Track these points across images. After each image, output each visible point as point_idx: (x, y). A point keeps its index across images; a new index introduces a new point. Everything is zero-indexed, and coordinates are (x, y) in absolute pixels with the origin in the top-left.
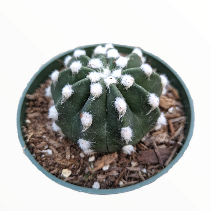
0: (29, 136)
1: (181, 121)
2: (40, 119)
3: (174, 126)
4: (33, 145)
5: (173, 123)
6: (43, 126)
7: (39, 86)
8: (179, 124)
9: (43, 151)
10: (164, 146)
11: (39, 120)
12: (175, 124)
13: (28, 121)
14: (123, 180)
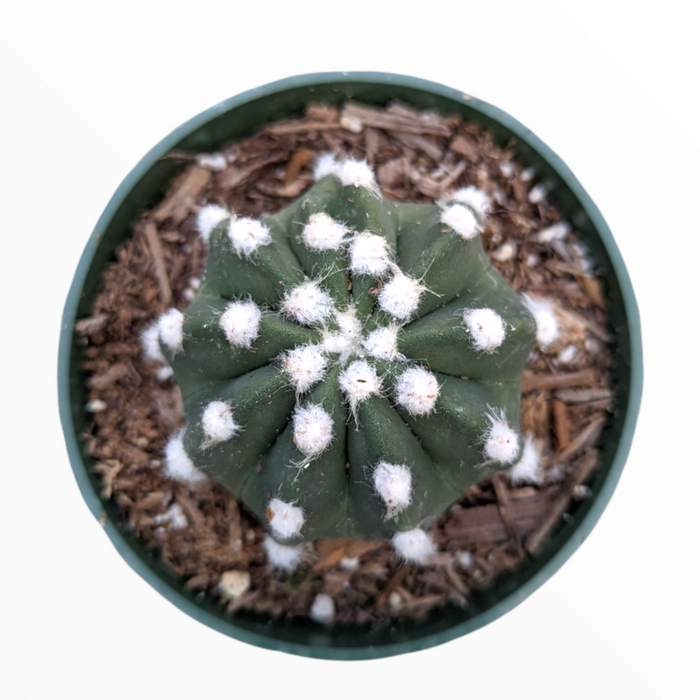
0: (111, 471)
1: (596, 404)
2: (133, 385)
3: (571, 415)
4: (124, 499)
5: (570, 404)
6: (147, 411)
7: (114, 259)
8: (589, 412)
9: (159, 518)
10: (530, 492)
11: (132, 388)
12: (573, 408)
13: (97, 405)
14: (401, 589)
